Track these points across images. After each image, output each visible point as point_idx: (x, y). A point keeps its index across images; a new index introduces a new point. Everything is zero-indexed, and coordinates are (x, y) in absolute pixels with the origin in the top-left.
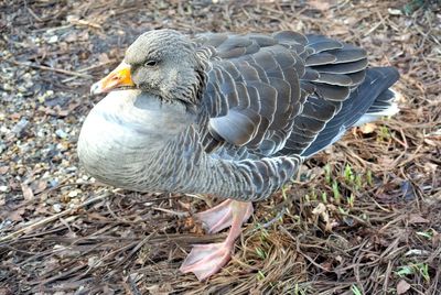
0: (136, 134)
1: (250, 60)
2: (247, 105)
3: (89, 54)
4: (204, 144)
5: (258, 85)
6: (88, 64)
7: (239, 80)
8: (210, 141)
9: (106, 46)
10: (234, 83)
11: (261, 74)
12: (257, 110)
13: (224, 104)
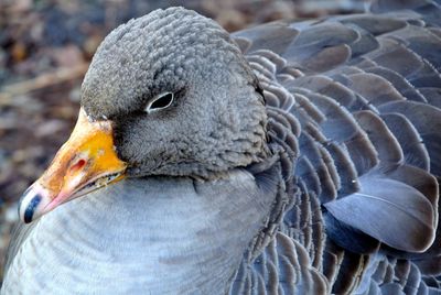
0: (164, 267)
1: (366, 67)
2: (397, 158)
3: (31, 49)
4: (327, 273)
5: (405, 108)
6: (31, 75)
7: (359, 107)
8: (339, 261)
9: (77, 29)
10: (350, 116)
11: (400, 86)
12: (424, 166)
13: (343, 167)
